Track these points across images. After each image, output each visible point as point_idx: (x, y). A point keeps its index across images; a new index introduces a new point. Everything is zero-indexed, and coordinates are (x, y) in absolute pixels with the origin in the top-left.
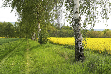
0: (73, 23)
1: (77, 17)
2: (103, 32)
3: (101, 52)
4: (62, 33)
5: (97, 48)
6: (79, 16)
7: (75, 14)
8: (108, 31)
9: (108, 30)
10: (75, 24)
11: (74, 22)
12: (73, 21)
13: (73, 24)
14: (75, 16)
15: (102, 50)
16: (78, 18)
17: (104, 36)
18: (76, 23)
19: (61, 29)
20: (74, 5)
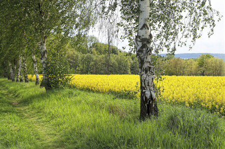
0: (138, 46)
1: (145, 35)
2: (197, 63)
3: (189, 104)
4: (93, 63)
5: (182, 97)
6: (149, 34)
7: (142, 29)
8: (210, 60)
9: (208, 56)
10: (142, 47)
11: (140, 44)
12: (138, 43)
13: (138, 48)
14: (142, 33)
15: (191, 100)
16: (148, 37)
17: (199, 72)
18: (144, 46)
19: (89, 52)
20: (141, 12)
